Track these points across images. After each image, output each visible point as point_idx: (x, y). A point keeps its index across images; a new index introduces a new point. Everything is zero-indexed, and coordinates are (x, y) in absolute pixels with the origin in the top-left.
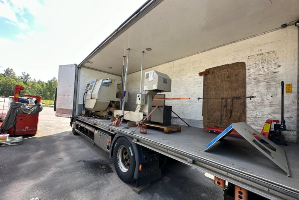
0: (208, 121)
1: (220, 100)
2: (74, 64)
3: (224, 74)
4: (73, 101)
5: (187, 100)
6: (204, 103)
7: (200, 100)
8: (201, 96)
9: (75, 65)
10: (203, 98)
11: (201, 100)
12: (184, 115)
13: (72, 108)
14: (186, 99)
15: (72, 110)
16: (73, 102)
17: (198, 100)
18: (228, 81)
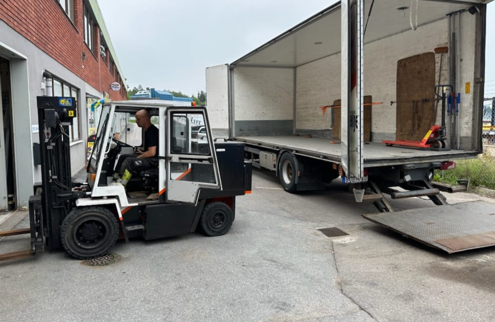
0: (400, 133)
1: (411, 104)
2: (226, 65)
3: (415, 69)
4: (228, 117)
5: (379, 105)
6: (398, 108)
7: (393, 104)
8: (395, 100)
9: (226, 67)
10: (397, 102)
11: (395, 105)
12: (377, 127)
13: (227, 127)
14: (378, 103)
15: (227, 129)
16: (228, 119)
17: (391, 105)
18: (419, 78)
